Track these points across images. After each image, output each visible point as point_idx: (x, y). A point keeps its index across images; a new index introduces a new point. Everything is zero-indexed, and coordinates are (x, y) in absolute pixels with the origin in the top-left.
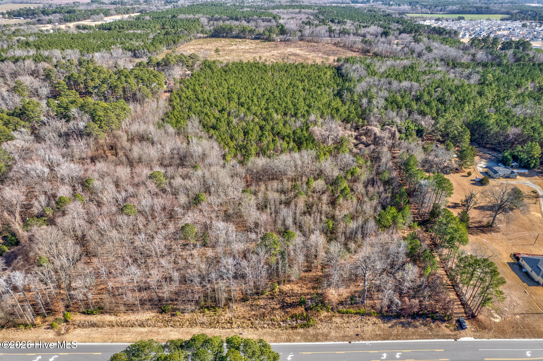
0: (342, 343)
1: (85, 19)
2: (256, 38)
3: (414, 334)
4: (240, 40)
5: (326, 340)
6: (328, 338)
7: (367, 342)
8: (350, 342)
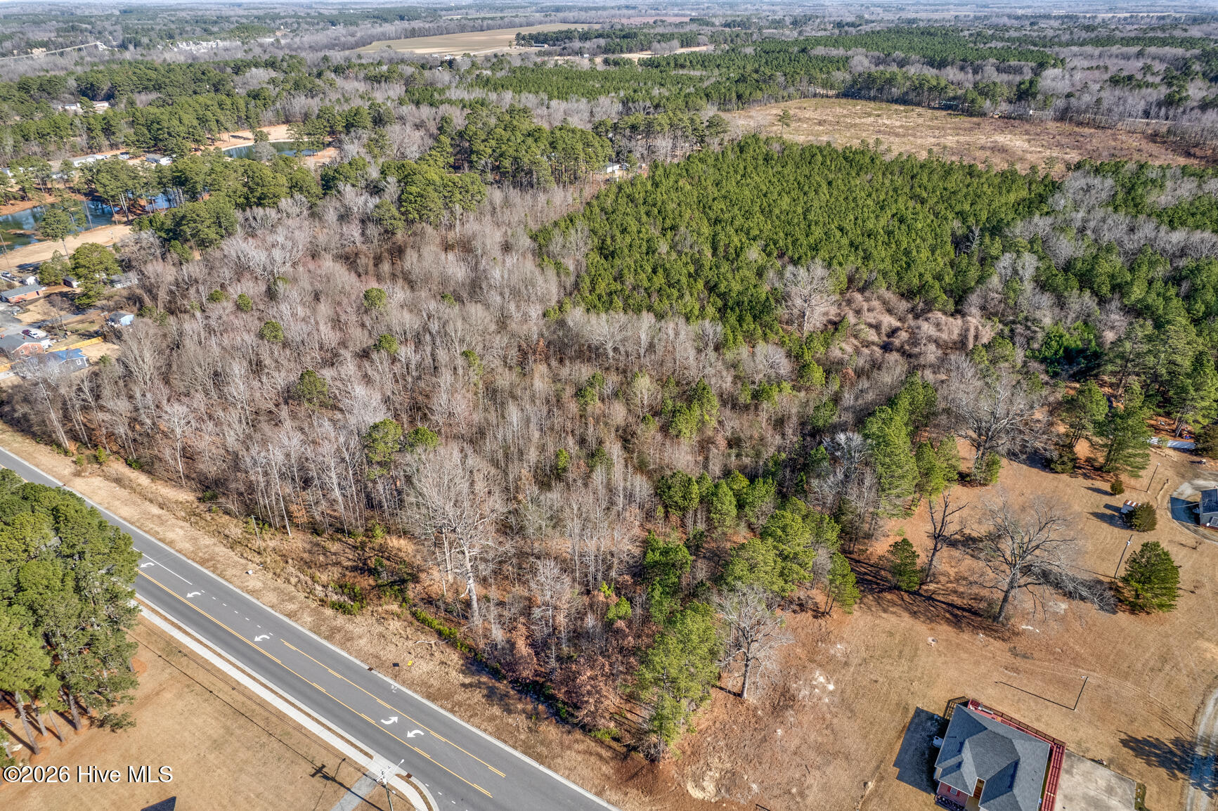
0: (358, 662)
1: (642, 50)
2: (947, 108)
3: (492, 719)
4: (902, 108)
5: (342, 645)
6: (348, 644)
7: (395, 685)
8: (370, 669)
